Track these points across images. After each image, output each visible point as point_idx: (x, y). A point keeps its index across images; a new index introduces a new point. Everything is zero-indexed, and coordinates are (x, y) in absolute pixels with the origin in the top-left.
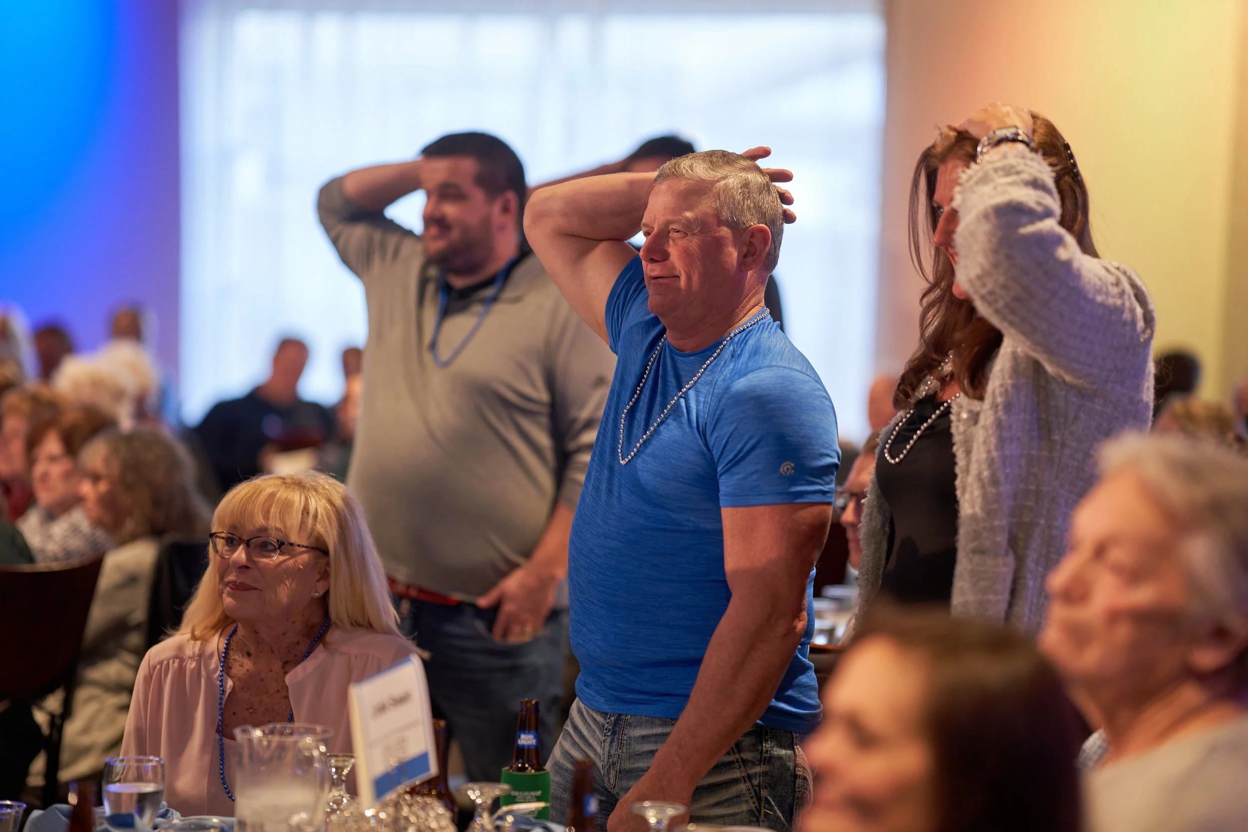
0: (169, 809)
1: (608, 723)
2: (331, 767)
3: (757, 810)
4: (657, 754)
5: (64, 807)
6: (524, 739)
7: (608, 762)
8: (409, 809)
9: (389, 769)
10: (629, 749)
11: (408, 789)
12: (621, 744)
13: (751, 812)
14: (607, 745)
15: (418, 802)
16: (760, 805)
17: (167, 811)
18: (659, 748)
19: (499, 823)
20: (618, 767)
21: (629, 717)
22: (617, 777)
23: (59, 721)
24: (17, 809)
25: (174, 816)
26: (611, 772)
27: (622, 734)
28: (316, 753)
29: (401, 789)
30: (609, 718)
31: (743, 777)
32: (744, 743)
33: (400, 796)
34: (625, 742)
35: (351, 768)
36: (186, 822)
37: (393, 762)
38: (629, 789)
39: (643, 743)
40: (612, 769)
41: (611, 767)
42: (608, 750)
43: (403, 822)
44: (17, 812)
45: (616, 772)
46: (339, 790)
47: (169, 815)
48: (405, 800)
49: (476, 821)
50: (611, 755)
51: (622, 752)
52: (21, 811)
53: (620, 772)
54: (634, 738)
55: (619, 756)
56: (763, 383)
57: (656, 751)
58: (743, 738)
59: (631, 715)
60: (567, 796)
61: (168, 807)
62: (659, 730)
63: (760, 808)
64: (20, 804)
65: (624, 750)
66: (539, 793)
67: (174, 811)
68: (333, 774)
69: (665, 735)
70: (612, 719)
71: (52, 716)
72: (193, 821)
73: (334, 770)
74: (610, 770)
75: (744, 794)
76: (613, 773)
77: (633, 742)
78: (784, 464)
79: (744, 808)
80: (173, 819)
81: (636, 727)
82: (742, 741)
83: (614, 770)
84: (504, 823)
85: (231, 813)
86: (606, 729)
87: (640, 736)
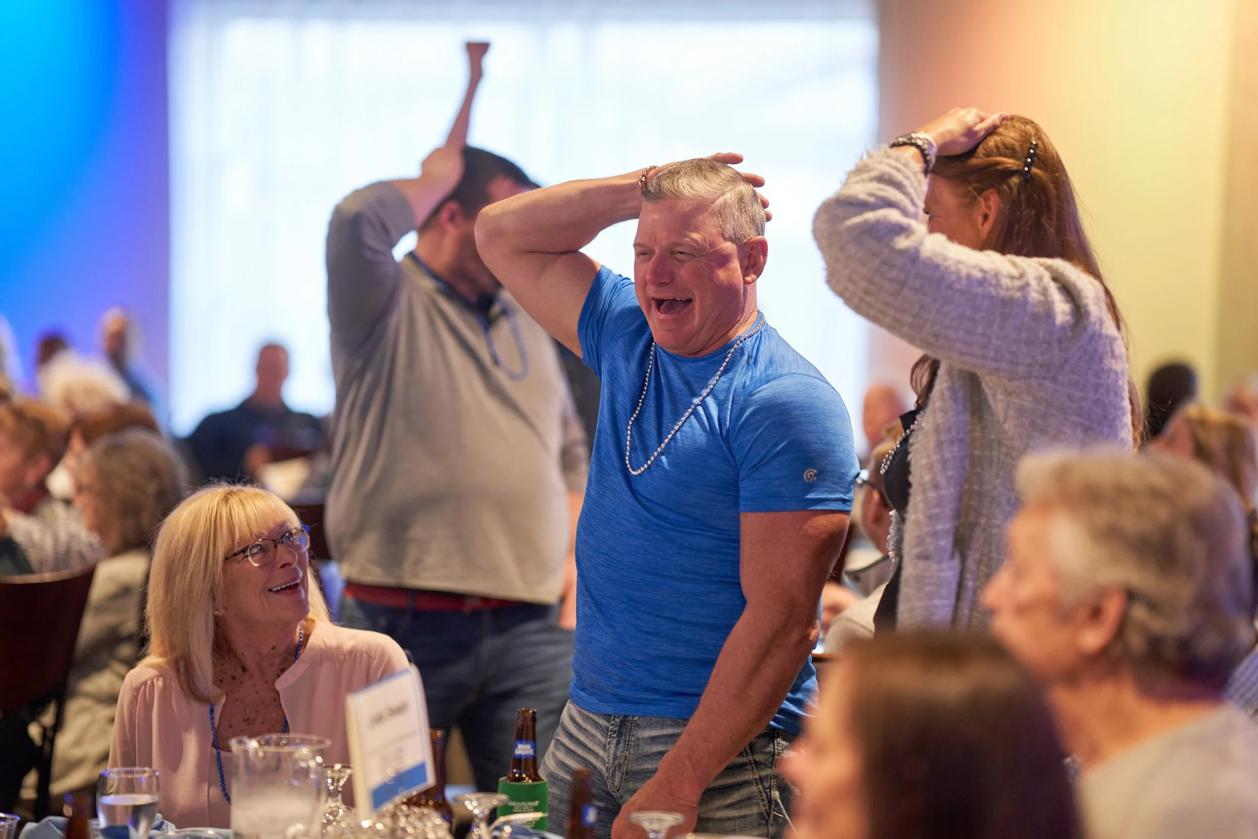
0: (163, 820)
1: (612, 725)
2: (327, 777)
3: (767, 813)
4: (666, 755)
5: (60, 819)
6: (521, 749)
7: (613, 764)
8: (406, 820)
9: (386, 780)
10: (637, 750)
11: (405, 800)
12: (628, 745)
13: (760, 815)
14: (613, 747)
15: (415, 813)
16: (770, 807)
17: (162, 823)
18: (669, 749)
19: (496, 833)
20: (625, 769)
21: (637, 718)
22: (623, 779)
23: (51, 734)
24: (11, 822)
25: (169, 830)
26: (617, 773)
27: (630, 735)
28: (312, 764)
29: (398, 799)
30: (614, 720)
31: (756, 779)
32: (757, 745)
33: (397, 807)
34: (632, 743)
35: (347, 779)
36: (181, 834)
37: (390, 773)
38: (635, 791)
39: (652, 744)
40: (617, 770)
41: (617, 769)
42: (613, 752)
43: (399, 833)
44: (10, 825)
45: (623, 774)
46: (336, 801)
47: (164, 827)
48: (402, 810)
49: (473, 832)
50: (617, 757)
51: (630, 754)
52: (15, 823)
53: (627, 773)
54: (643, 738)
55: (626, 757)
56: (787, 389)
57: (666, 752)
58: (756, 740)
59: (639, 717)
60: (564, 808)
61: (163, 819)
62: (670, 731)
63: (769, 811)
64: (13, 817)
65: (632, 751)
66: (536, 803)
67: (169, 823)
68: (329, 785)
69: (675, 736)
70: (618, 720)
71: (44, 729)
72: (188, 833)
73: (330, 781)
74: (615, 772)
75: (755, 796)
76: (618, 775)
77: (641, 743)
78: (807, 471)
79: (755, 810)
80: (168, 831)
81: (645, 728)
82: (755, 743)
83: (619, 771)
84: (502, 834)
85: (227, 825)
86: (611, 731)
87: (649, 737)
